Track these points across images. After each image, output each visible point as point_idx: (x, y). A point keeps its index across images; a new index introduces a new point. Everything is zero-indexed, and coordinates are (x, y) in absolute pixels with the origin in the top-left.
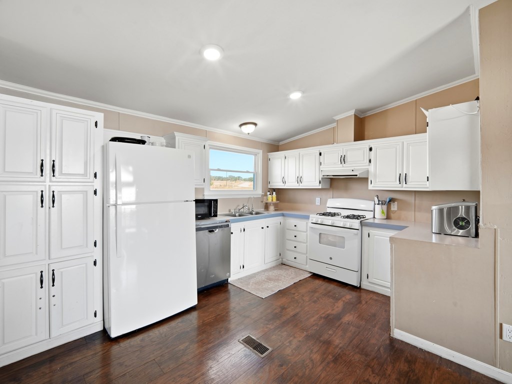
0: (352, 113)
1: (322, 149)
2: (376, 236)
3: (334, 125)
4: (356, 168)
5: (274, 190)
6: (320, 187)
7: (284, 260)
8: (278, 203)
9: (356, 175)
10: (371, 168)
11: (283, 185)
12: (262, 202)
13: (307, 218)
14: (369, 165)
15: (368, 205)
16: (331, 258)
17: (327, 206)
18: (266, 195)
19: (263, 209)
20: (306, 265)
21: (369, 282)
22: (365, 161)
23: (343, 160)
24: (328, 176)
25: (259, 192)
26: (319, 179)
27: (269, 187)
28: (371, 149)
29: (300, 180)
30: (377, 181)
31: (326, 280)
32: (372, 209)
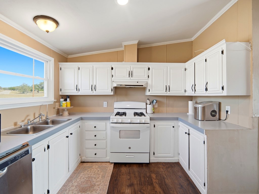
0: (136, 42)
1: (114, 64)
2: (159, 126)
3: (122, 49)
4: (139, 81)
5: (69, 96)
6: (112, 94)
7: (83, 158)
8: (72, 108)
9: (143, 86)
10: (149, 81)
11: (77, 92)
12: (54, 108)
13: (108, 119)
14: (148, 79)
15: (143, 105)
16: (130, 148)
17: (115, 107)
18: (59, 102)
19: (56, 115)
20: (106, 157)
21: (155, 157)
22: (146, 76)
23: (131, 74)
24: (121, 85)
25: (52, 99)
26: (111, 88)
27: (60, 94)
28: (149, 69)
29: (93, 88)
30: (153, 90)
31: (128, 166)
32: (145, 108)
